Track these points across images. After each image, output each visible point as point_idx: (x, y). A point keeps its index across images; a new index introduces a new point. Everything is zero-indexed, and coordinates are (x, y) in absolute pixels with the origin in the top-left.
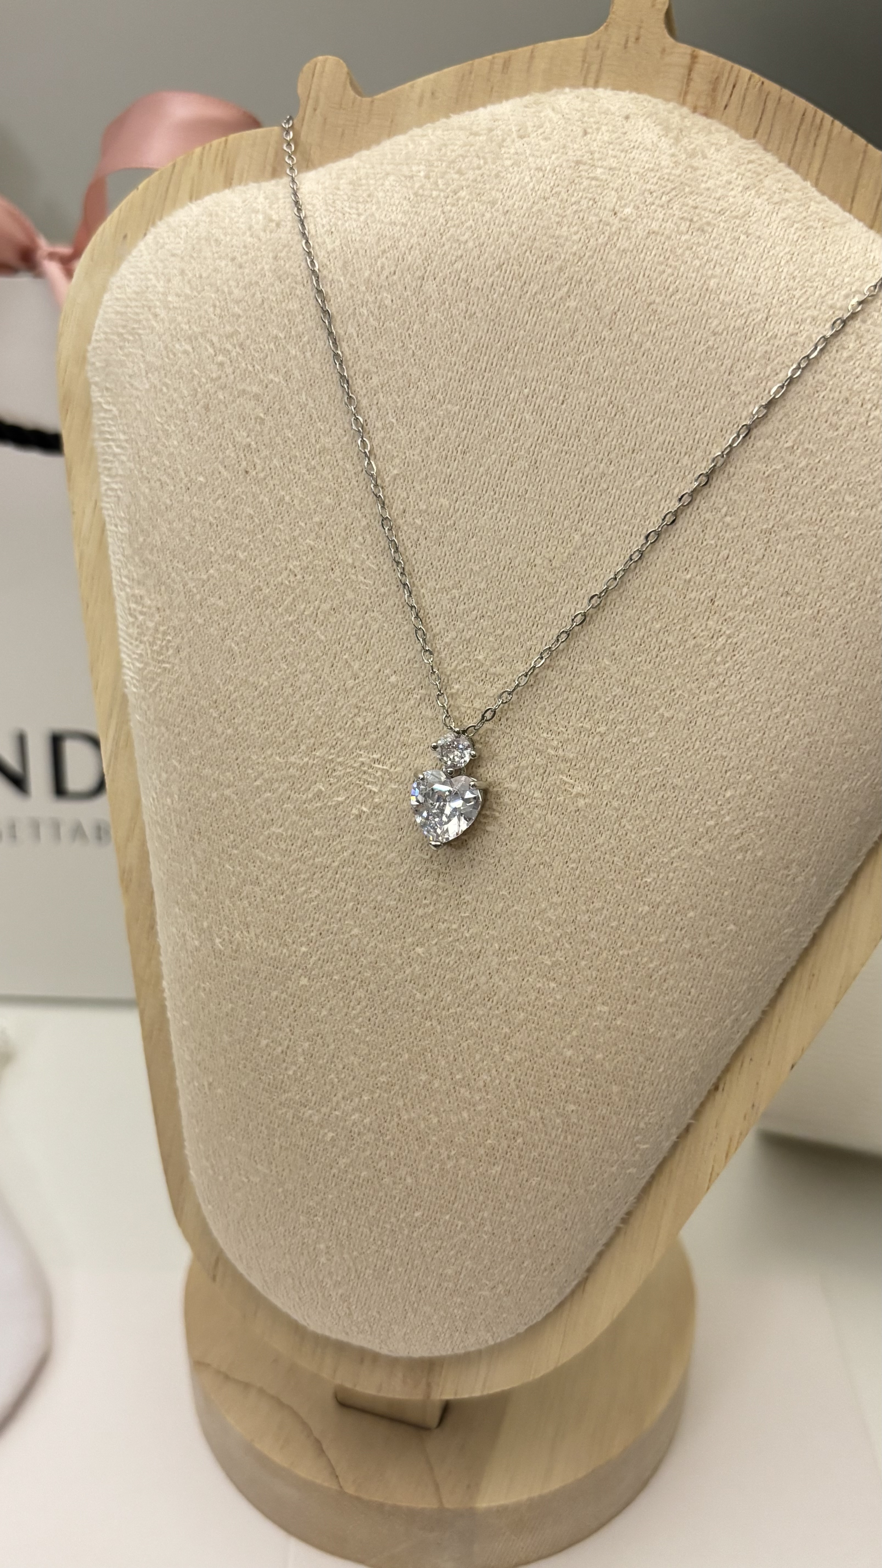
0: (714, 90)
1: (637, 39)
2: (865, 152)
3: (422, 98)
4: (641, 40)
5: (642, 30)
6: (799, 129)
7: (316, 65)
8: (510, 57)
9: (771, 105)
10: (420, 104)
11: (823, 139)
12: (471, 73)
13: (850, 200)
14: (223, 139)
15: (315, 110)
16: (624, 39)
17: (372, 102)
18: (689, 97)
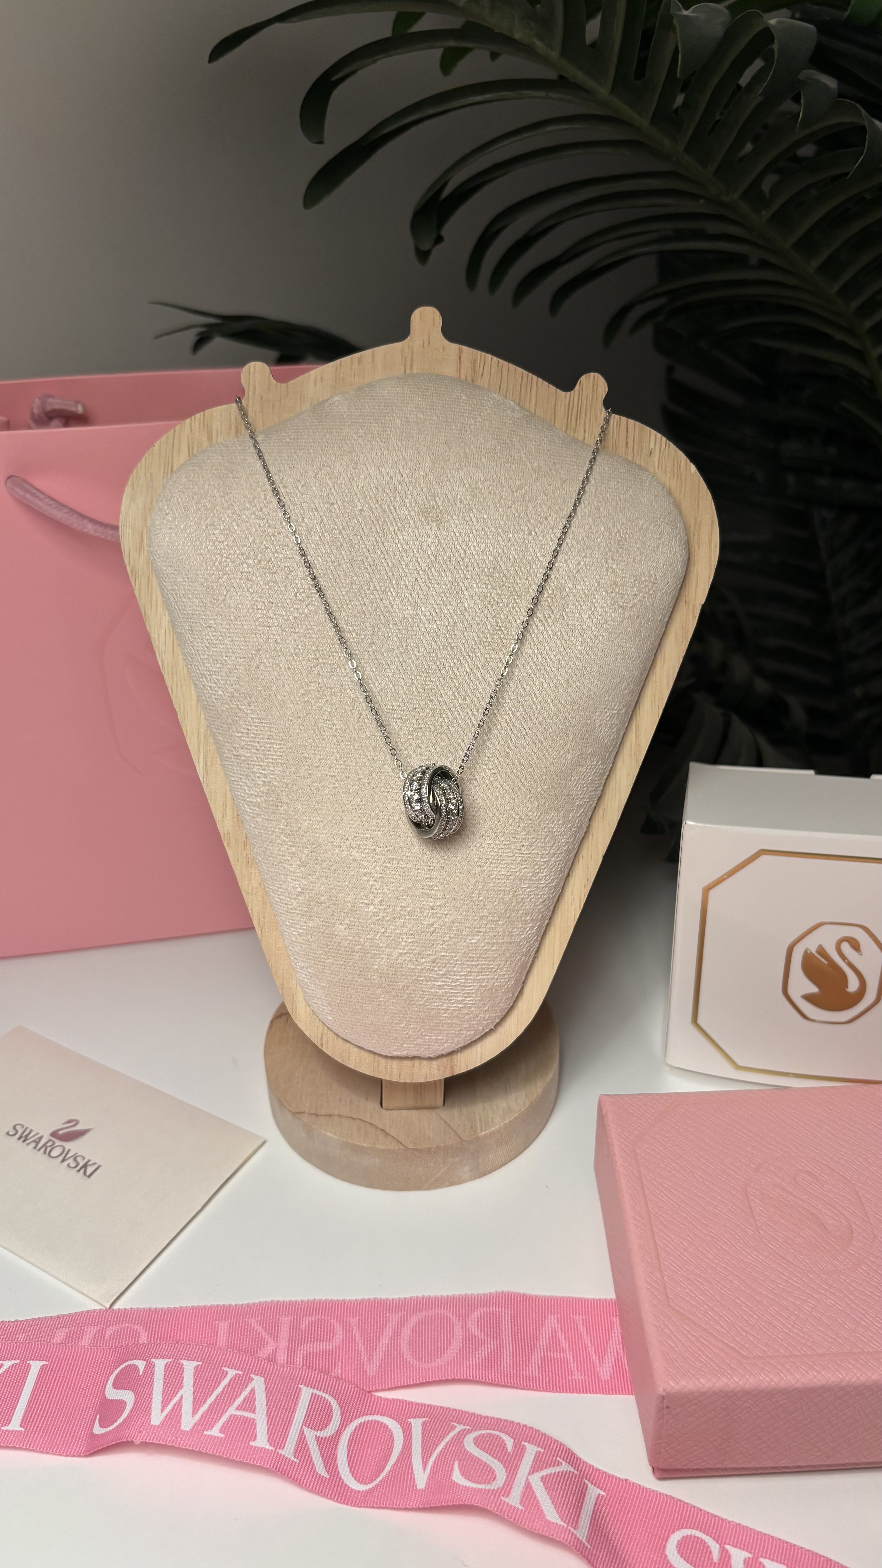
0: (474, 366)
1: (429, 343)
2: (556, 393)
3: (316, 381)
4: (431, 343)
5: (431, 337)
7: (250, 367)
8: (361, 356)
10: (315, 385)
11: (534, 388)
12: (341, 366)
13: (553, 417)
14: (202, 413)
15: (254, 393)
16: (421, 343)
17: (287, 386)
18: (462, 371)
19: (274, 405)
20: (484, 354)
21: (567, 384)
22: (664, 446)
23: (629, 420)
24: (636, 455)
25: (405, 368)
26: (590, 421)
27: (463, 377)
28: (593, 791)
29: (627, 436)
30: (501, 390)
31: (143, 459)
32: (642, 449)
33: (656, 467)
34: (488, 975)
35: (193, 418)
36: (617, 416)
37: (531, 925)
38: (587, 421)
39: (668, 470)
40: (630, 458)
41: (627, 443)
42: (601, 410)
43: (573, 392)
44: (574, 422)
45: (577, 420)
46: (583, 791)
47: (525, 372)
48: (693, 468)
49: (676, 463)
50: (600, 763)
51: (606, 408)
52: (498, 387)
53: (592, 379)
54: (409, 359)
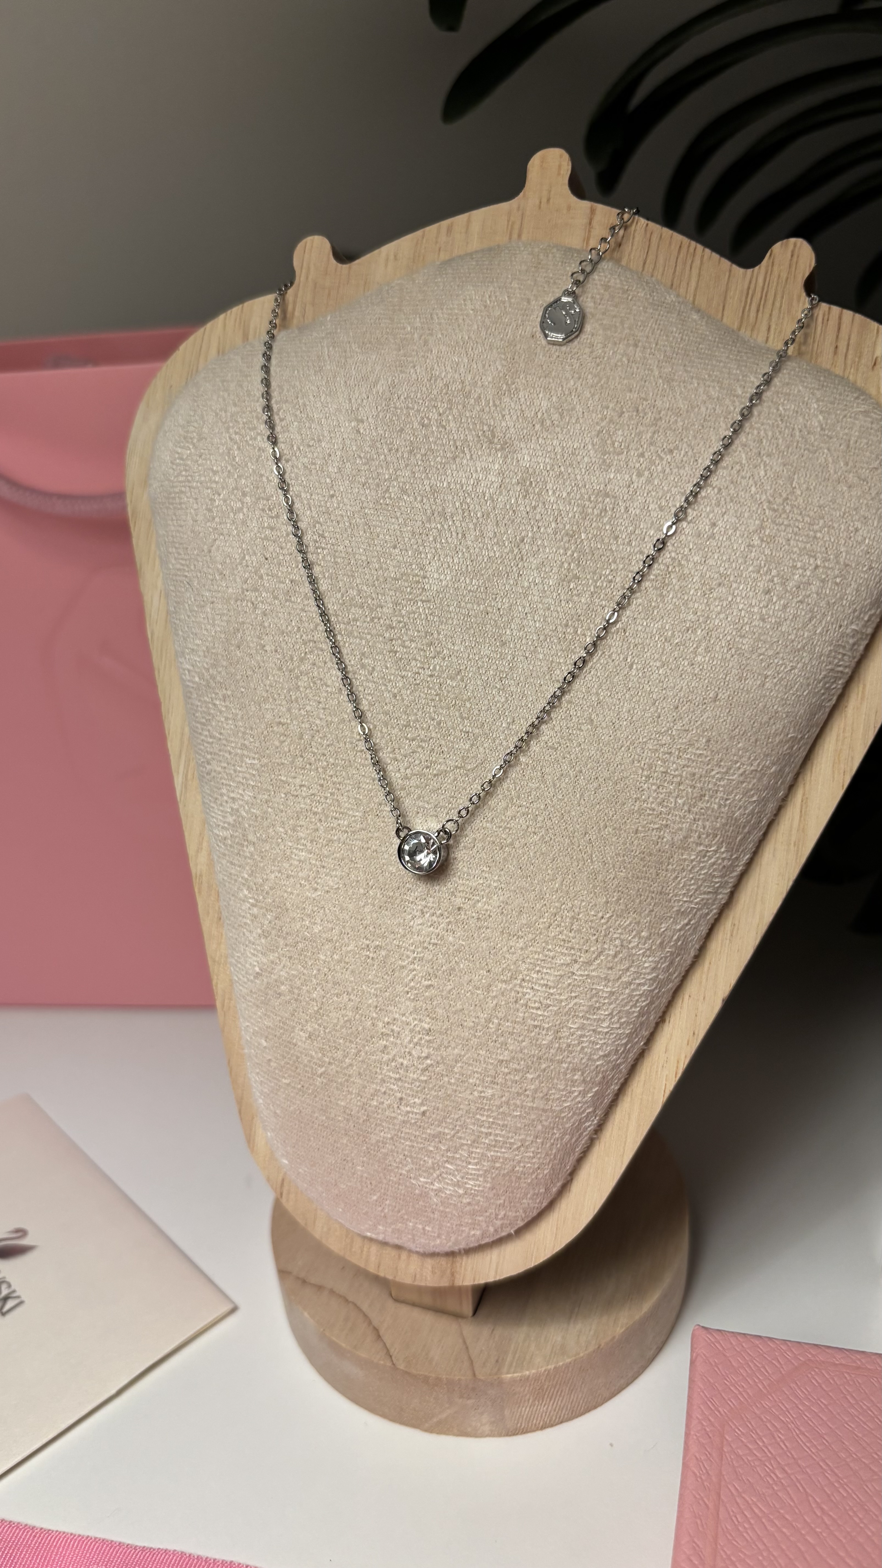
1: (548, 200)
2: (730, 271)
3: (387, 260)
4: (551, 201)
6: (677, 258)
7: (306, 243)
8: (452, 223)
9: (655, 240)
10: (386, 266)
11: (697, 262)
12: (423, 238)
13: (721, 308)
15: (307, 278)
16: (537, 202)
17: (350, 268)
18: (591, 241)
19: (329, 294)
23: (845, 311)
24: (849, 368)
25: (511, 236)
26: (780, 312)
28: (709, 892)
29: (837, 337)
30: (647, 266)
31: (164, 368)
32: (860, 357)
34: (504, 1153)
36: (825, 306)
37: (581, 1088)
38: (775, 312)
40: (838, 371)
41: (837, 347)
42: (799, 297)
43: (757, 268)
44: (753, 314)
45: (758, 311)
46: (688, 890)
47: (686, 240)
50: (723, 850)
51: (809, 293)
52: (642, 263)
53: (791, 247)
54: (517, 227)
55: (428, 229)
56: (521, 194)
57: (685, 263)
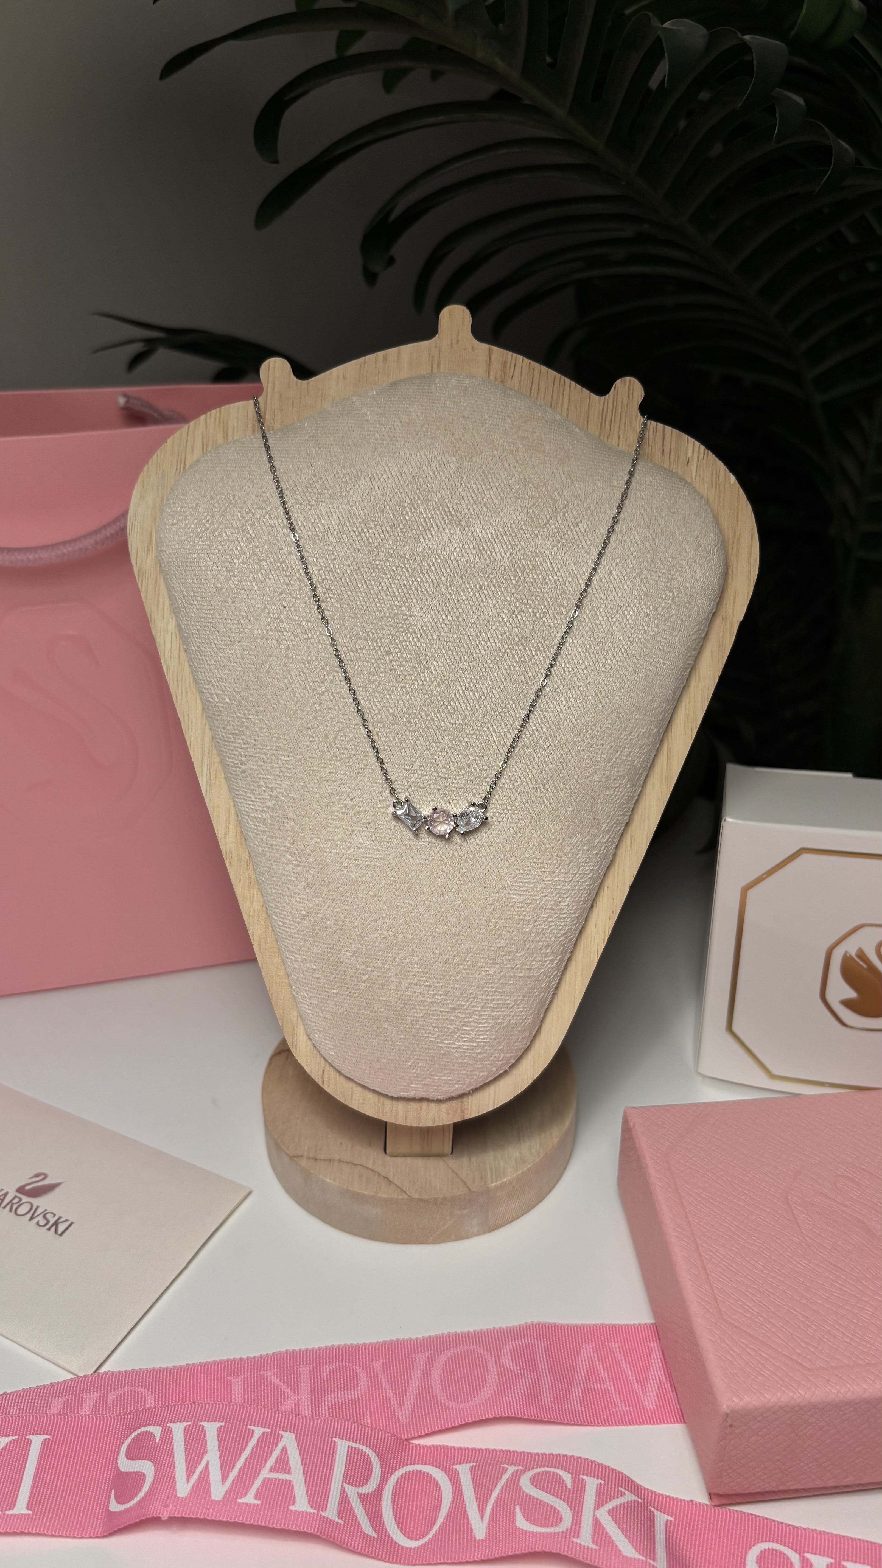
0: (505, 367)
1: (458, 342)
2: (590, 398)
3: (338, 379)
4: (460, 342)
6: (553, 387)
7: (269, 363)
8: (387, 354)
9: (536, 374)
10: (337, 383)
11: (567, 391)
12: (365, 363)
13: (586, 423)
14: (218, 409)
15: (273, 389)
16: (449, 343)
17: (308, 384)
18: (492, 373)
19: (293, 403)
20: (515, 355)
21: (602, 387)
22: (702, 455)
23: (666, 427)
24: (672, 464)
25: (432, 368)
26: (625, 427)
27: (492, 378)
28: (621, 815)
29: (663, 443)
30: (533, 392)
31: (155, 456)
32: (679, 458)
33: (694, 477)
35: (209, 413)
36: (653, 423)
37: (551, 958)
38: (622, 427)
39: (707, 480)
40: (666, 466)
41: (663, 450)
42: (637, 417)
43: (607, 396)
44: (608, 426)
45: (610, 424)
46: (610, 814)
47: (558, 375)
48: (733, 478)
49: (714, 472)
50: (628, 785)
51: (643, 414)
52: (529, 390)
53: (628, 384)
54: (436, 358)
55: (367, 357)
56: (437, 336)
57: (559, 391)
